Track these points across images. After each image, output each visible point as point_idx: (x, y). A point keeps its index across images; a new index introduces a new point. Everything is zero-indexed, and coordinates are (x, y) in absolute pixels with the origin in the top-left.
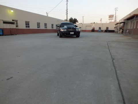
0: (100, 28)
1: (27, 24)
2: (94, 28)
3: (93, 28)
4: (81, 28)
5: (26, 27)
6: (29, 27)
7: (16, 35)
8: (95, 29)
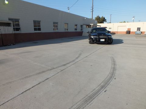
0: (139, 29)
1: (37, 25)
2: (130, 29)
3: (128, 29)
4: (111, 28)
5: (35, 29)
6: (39, 29)
7: (14, 44)
8: (131, 31)
